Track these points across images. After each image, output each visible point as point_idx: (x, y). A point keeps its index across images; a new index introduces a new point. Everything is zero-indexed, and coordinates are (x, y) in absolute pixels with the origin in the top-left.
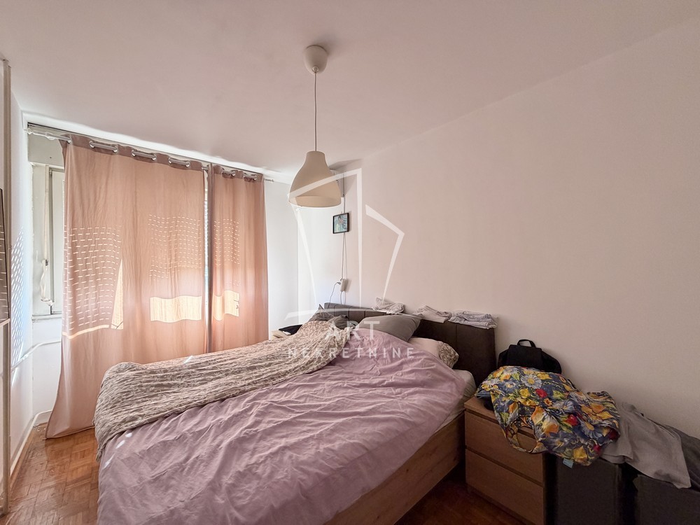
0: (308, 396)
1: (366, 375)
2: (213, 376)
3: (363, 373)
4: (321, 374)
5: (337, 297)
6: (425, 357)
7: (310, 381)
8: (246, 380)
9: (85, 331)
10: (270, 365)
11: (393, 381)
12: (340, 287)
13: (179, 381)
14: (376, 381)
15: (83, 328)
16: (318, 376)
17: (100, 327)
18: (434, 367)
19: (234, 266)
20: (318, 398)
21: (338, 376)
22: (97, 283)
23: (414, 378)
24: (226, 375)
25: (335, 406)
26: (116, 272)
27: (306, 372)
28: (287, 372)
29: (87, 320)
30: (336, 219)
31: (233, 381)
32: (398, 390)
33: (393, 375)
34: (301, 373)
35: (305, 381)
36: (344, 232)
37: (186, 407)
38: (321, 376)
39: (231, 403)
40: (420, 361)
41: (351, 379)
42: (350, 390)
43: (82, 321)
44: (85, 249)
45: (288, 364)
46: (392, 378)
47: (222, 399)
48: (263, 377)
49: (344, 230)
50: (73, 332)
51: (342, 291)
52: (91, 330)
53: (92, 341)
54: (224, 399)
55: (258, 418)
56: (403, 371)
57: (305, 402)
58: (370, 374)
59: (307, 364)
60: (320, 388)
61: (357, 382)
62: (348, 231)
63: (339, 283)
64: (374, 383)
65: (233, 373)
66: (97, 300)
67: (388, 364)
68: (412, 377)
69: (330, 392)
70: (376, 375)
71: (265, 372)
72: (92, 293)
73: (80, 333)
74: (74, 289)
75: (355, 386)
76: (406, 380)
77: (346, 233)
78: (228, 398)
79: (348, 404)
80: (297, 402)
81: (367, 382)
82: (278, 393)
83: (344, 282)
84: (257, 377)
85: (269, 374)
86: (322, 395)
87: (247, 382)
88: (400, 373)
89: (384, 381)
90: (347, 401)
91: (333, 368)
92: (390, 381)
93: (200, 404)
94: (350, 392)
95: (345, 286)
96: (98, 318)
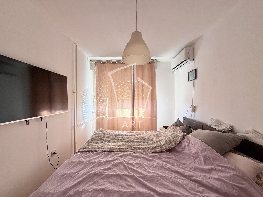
0: (142, 165)
1: (185, 166)
2: (118, 141)
3: (184, 164)
4: (158, 155)
5: (190, 115)
6: (235, 173)
7: (151, 157)
8: (126, 146)
9: (100, 117)
10: (141, 142)
11: (200, 179)
12: (191, 110)
13: (107, 139)
14: (188, 173)
15: (99, 116)
16: (157, 155)
17: (103, 116)
18: (244, 186)
19: (143, 98)
20: (145, 168)
21: (166, 160)
22: (102, 103)
23: (219, 187)
24: (122, 142)
25: (149, 178)
26: (107, 100)
27: (152, 151)
28: (144, 148)
29: (100, 114)
30: (190, 73)
31: (121, 145)
32: (201, 189)
33: (202, 175)
34: (150, 151)
35: (148, 156)
36: (194, 80)
37: (99, 150)
38: (158, 156)
39: (112, 154)
40: (229, 175)
41: (173, 165)
42: (167, 172)
43: (99, 114)
44: (100, 93)
45: (149, 144)
46: (200, 176)
47: (111, 151)
48: (133, 147)
49: (194, 79)
50: (97, 117)
51: (192, 112)
52: (101, 117)
53: (101, 120)
54: (112, 152)
55: (112, 167)
56: (211, 176)
57: (137, 168)
58: (188, 166)
59: (155, 147)
60: (152, 163)
61: (175, 168)
62: (195, 79)
63: (191, 108)
64: (185, 174)
65: (125, 142)
66: (103, 108)
67: (202, 165)
68: (217, 184)
69: (155, 167)
70: (191, 169)
71: (136, 145)
72: (101, 106)
73: (98, 117)
74: (97, 104)
75: (172, 171)
76: (211, 184)
77: (195, 80)
78: (114, 152)
79: (157, 181)
80: (134, 166)
81: (181, 171)
82: (132, 157)
83: (193, 107)
84: (131, 146)
85: (136, 147)
86: (149, 167)
87: (126, 147)
88: (208, 175)
89: (193, 176)
90: (158, 178)
91: (168, 153)
92: (198, 179)
93: (103, 151)
94: (166, 174)
95: (194, 109)
96: (103, 113)
